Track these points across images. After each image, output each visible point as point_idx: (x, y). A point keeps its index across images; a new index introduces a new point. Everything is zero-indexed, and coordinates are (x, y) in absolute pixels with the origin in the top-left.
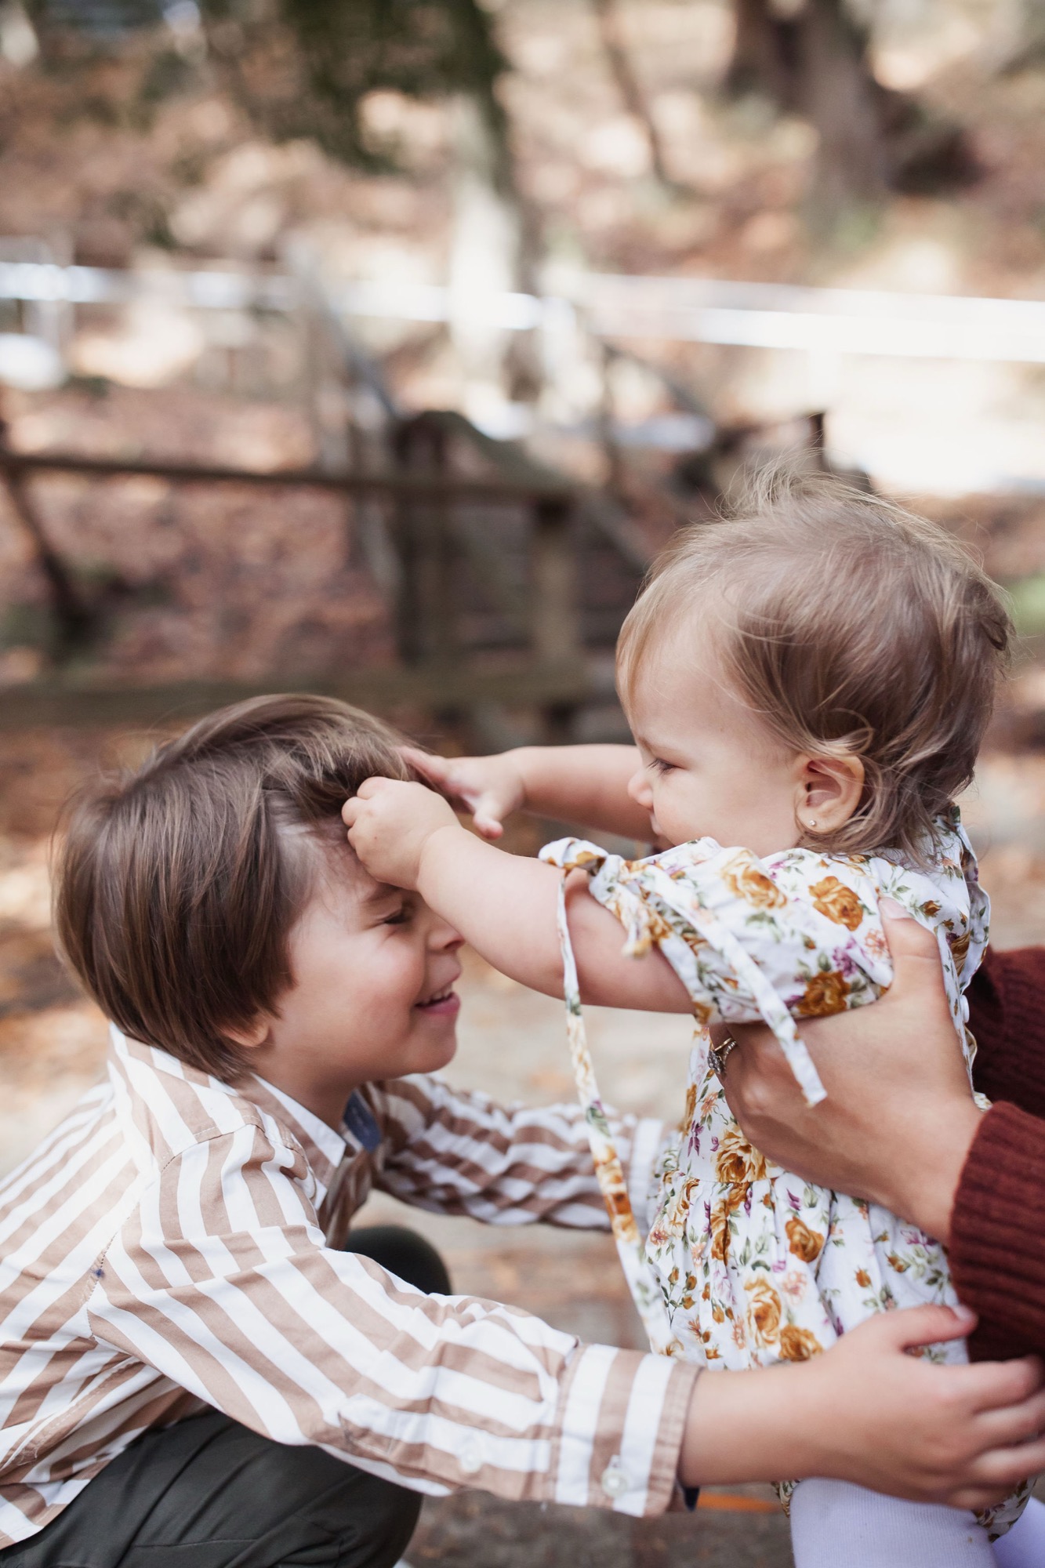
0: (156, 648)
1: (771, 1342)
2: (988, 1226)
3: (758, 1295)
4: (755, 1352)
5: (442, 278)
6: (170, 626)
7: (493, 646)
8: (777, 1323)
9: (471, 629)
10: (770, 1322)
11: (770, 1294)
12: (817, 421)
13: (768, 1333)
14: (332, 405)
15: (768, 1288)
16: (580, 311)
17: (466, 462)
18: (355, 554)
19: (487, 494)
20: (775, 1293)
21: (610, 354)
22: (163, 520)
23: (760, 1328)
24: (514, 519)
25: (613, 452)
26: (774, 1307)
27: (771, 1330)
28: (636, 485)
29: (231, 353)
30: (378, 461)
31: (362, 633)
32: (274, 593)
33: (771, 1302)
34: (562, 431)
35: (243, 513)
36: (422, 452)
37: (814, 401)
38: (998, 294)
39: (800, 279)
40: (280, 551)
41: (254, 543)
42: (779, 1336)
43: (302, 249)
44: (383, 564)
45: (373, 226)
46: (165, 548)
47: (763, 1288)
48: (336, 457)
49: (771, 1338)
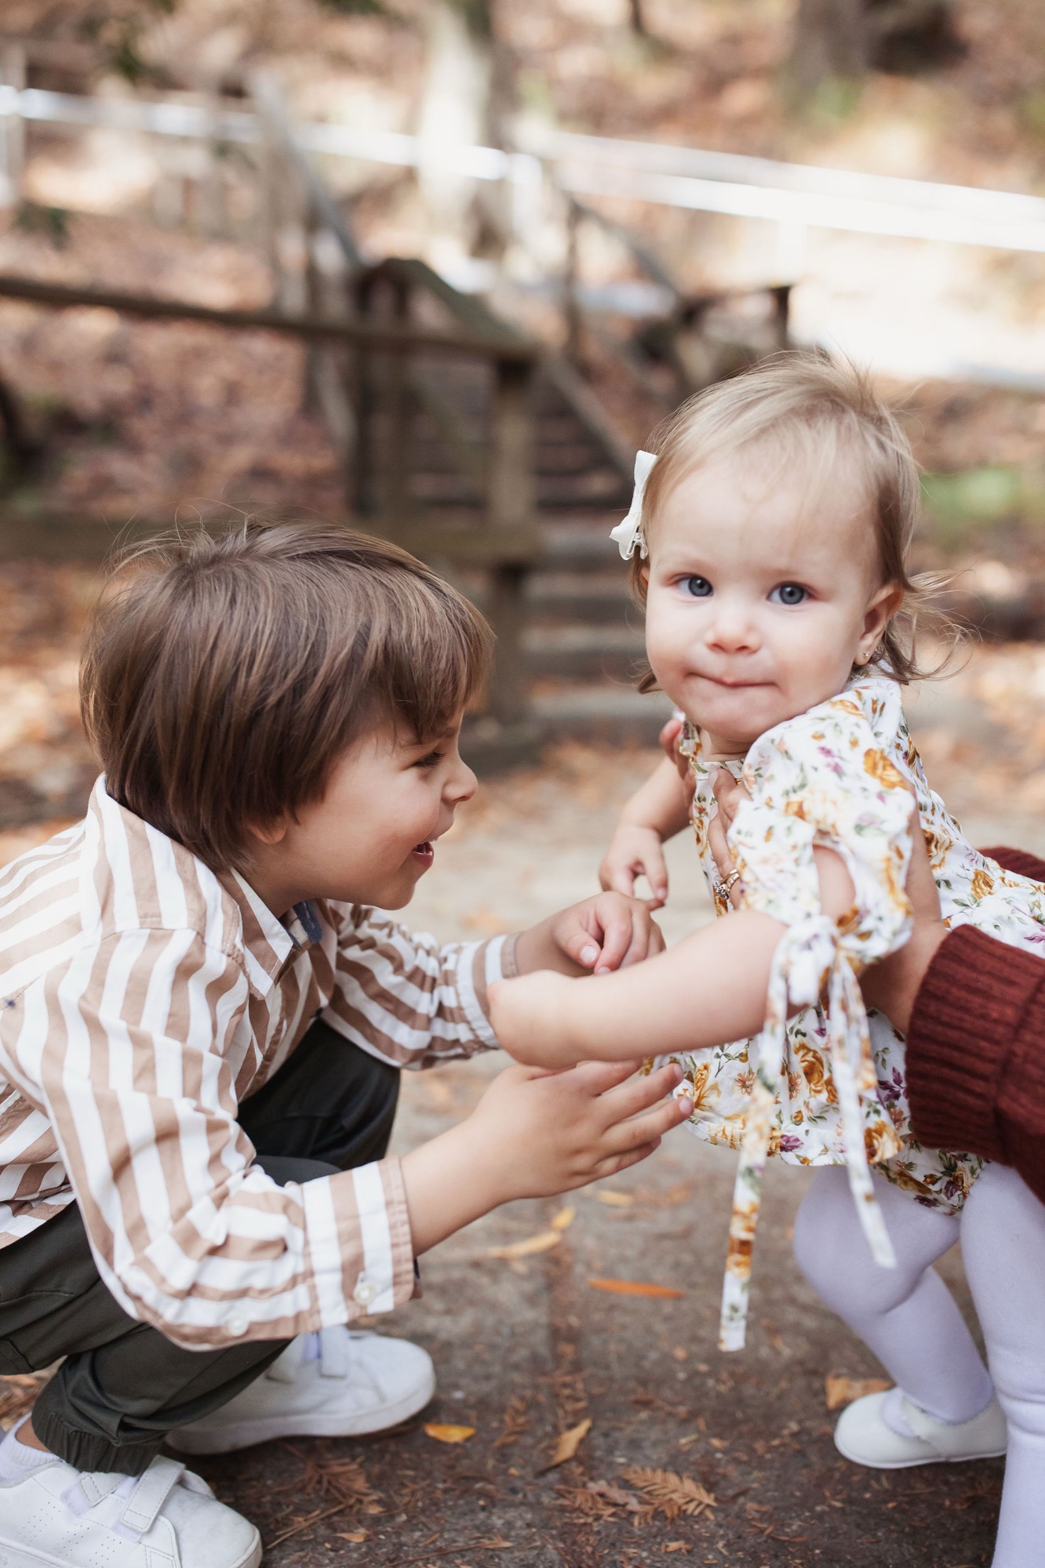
0: (105, 485)
1: (819, 1092)
2: (939, 1029)
3: (803, 1056)
4: (807, 1100)
5: (410, 126)
6: (118, 465)
7: (445, 504)
8: (822, 1076)
9: (424, 486)
10: (816, 1076)
11: (811, 1054)
12: (781, 296)
13: (815, 1085)
14: (292, 248)
15: (809, 1050)
16: (548, 166)
17: (428, 314)
18: (310, 403)
19: (446, 347)
20: (815, 1052)
21: (577, 213)
22: (114, 356)
23: (809, 1081)
24: (477, 375)
25: (573, 316)
26: (818, 1064)
27: (818, 1083)
28: (595, 350)
29: (188, 186)
30: (337, 307)
31: (313, 482)
32: (227, 440)
33: (813, 1060)
34: (522, 290)
35: (198, 355)
36: (383, 301)
37: (779, 276)
38: (969, 182)
39: (770, 152)
40: (233, 394)
41: (206, 387)
42: (825, 1086)
43: (266, 82)
44: (338, 416)
45: (343, 62)
46: (118, 384)
47: (805, 1051)
48: (295, 301)
49: (818, 1088)
